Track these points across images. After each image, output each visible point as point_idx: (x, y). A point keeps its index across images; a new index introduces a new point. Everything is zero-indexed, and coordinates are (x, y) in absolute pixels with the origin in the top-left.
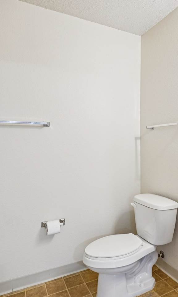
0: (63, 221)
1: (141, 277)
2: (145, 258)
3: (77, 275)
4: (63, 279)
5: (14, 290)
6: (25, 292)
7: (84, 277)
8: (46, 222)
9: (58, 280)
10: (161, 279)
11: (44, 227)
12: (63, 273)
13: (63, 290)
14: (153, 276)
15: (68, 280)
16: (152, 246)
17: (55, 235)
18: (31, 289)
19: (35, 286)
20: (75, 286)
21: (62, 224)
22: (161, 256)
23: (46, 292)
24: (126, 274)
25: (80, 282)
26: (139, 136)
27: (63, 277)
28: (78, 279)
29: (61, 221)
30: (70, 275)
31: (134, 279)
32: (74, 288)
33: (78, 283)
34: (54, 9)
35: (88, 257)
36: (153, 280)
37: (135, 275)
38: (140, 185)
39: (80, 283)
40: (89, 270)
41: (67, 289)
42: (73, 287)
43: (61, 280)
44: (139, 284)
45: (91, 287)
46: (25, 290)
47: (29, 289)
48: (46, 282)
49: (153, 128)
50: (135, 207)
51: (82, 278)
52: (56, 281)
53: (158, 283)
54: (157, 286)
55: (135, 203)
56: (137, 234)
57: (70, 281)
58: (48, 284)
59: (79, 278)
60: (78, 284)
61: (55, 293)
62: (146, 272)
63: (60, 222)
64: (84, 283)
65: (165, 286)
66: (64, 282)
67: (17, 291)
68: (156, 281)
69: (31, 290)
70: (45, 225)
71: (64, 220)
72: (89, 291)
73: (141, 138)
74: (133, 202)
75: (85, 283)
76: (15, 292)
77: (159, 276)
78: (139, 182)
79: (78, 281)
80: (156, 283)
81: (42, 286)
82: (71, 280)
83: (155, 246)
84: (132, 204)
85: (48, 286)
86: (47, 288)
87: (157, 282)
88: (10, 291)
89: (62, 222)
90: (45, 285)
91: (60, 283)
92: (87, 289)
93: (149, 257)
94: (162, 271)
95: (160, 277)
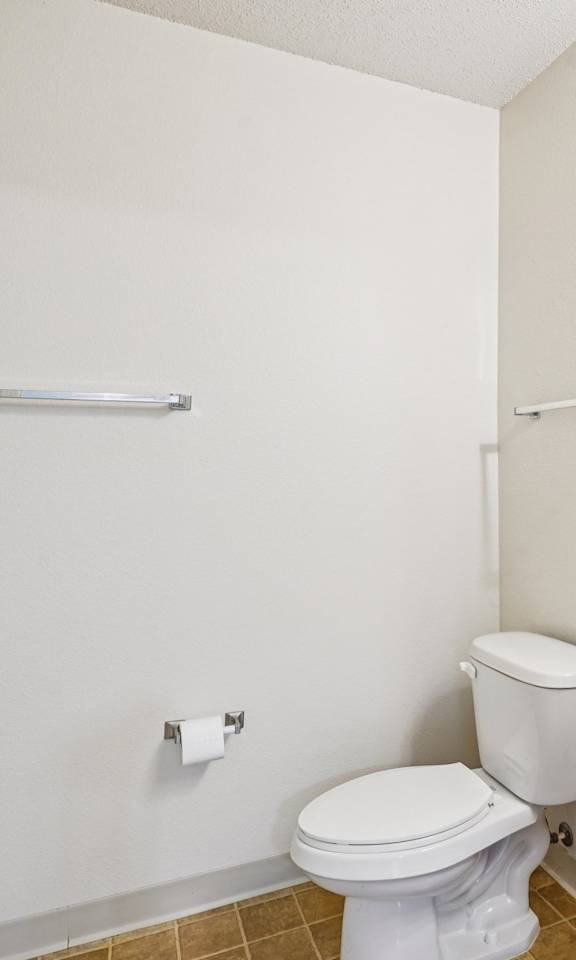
0: (237, 721)
1: (491, 910)
2: (505, 847)
3: (282, 896)
4: (236, 908)
5: (74, 943)
6: (107, 949)
7: (305, 905)
8: (178, 723)
9: (219, 914)
10: (560, 919)
11: (174, 737)
12: (239, 891)
13: (230, 945)
14: (531, 905)
15: (252, 914)
16: (526, 808)
17: (212, 763)
18: (129, 939)
19: (145, 929)
20: (271, 932)
21: (232, 728)
22: (563, 840)
23: (176, 952)
24: (434, 899)
25: (291, 920)
26: (494, 441)
27: (238, 903)
28: (286, 909)
29: (229, 720)
30: (261, 897)
31: (469, 916)
32: (269, 940)
33: (283, 925)
34: (202, 25)
35: (308, 841)
36: (532, 920)
37: (470, 903)
38: (498, 603)
39: (292, 925)
40: (311, 884)
41: (245, 944)
42: (267, 937)
43: (231, 911)
44: (483, 932)
45: (323, 938)
46: (110, 942)
47: (124, 941)
48: (179, 917)
49: (536, 414)
50: (472, 676)
51: (299, 907)
52: (215, 915)
53: (549, 932)
54: (544, 941)
55: (475, 662)
56: (480, 766)
57: (257, 916)
58: (185, 926)
59: (288, 907)
60: (283, 929)
61: (204, 954)
62: (508, 893)
63: (227, 724)
64: (302, 923)
65: (571, 942)
66: (239, 918)
67: (85, 946)
68: (542, 923)
69: (128, 942)
70: (177, 733)
71: (241, 718)
72: (317, 951)
73: (499, 448)
74: (467, 660)
75: (306, 926)
76: (78, 948)
77: (553, 908)
78: (494, 595)
79: (285, 917)
80: (541, 931)
81: (164, 932)
82: (260, 913)
83: (534, 807)
84: (464, 666)
85: (185, 931)
86: (180, 937)
87: (546, 927)
88: (62, 946)
89: (234, 722)
90: (176, 927)
91: (226, 922)
92: (311, 944)
93: (516, 842)
94: (565, 891)
95: (557, 911)
